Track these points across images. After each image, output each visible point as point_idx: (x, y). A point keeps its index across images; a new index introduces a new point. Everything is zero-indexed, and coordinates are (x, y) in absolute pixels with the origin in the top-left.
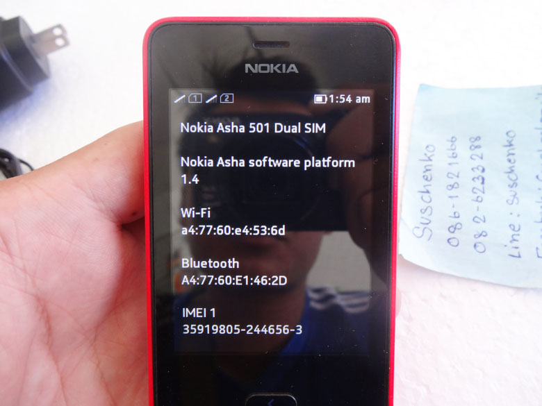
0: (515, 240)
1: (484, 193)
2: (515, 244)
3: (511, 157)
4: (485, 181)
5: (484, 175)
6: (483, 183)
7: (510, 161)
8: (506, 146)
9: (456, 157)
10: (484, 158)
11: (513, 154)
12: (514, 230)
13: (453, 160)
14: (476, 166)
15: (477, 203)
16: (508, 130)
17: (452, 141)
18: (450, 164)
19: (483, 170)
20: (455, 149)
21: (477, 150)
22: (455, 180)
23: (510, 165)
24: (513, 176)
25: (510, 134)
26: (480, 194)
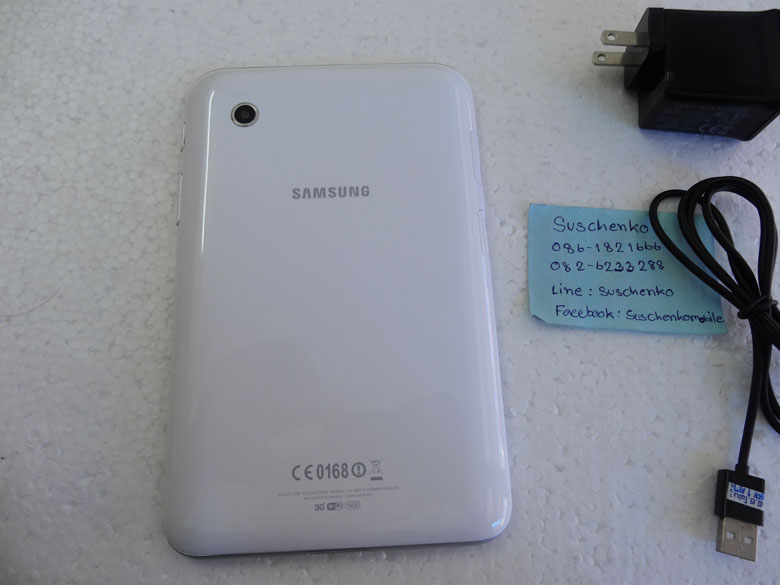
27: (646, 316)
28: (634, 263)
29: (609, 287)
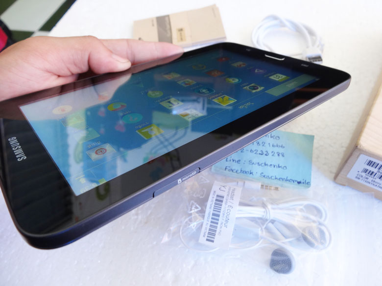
0: (233, 161)
1: (255, 153)
2: (232, 161)
3: (273, 166)
4: (260, 155)
5: (264, 154)
6: (260, 154)
7: (271, 165)
8: (279, 165)
9: (273, 146)
10: (273, 157)
11: (274, 167)
12: (238, 161)
13: (271, 145)
14: (268, 152)
15: (250, 151)
16: (287, 168)
17: (282, 146)
18: (269, 144)
19: (266, 155)
20: (277, 146)
21: (277, 155)
22: (261, 145)
23: (269, 164)
24: (263, 165)
25: (285, 168)
26: (255, 152)
27: (270, 177)
28: (270, 152)
29: (254, 161)
